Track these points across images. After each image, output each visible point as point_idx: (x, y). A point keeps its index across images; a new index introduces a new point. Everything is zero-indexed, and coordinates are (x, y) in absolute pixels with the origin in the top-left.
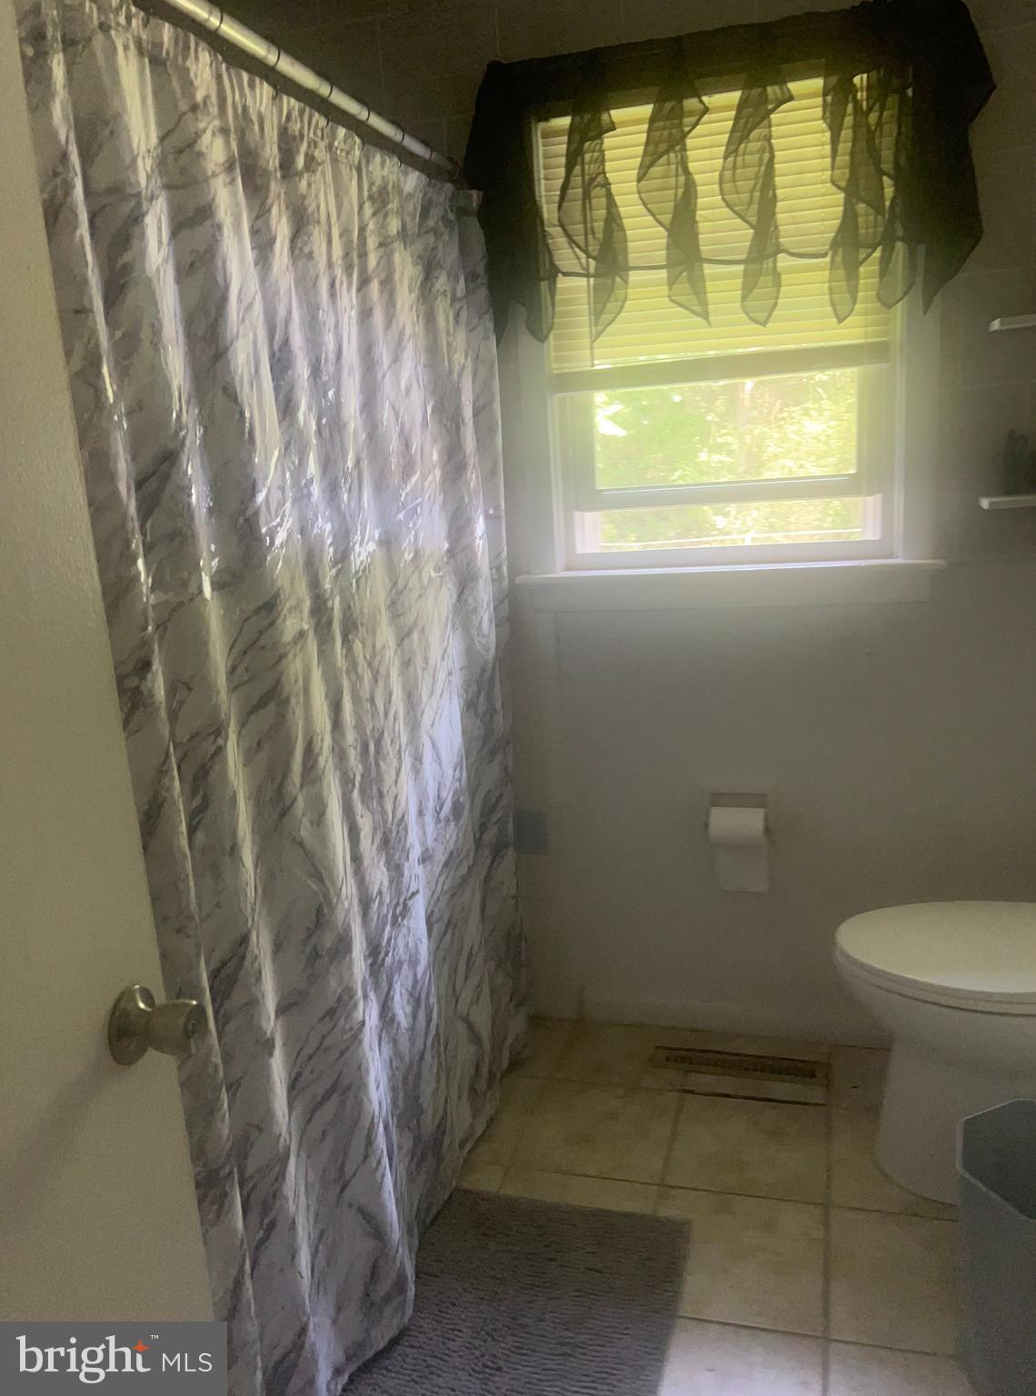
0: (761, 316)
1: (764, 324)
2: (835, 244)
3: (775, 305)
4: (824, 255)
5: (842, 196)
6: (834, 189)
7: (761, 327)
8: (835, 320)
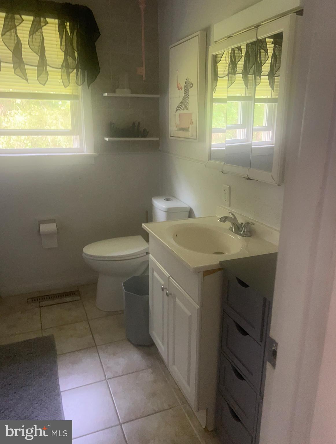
0: (44, 83)
1: (44, 85)
2: (62, 66)
3: (47, 80)
4: (60, 69)
5: (63, 53)
6: (61, 51)
7: (43, 86)
8: (64, 87)
